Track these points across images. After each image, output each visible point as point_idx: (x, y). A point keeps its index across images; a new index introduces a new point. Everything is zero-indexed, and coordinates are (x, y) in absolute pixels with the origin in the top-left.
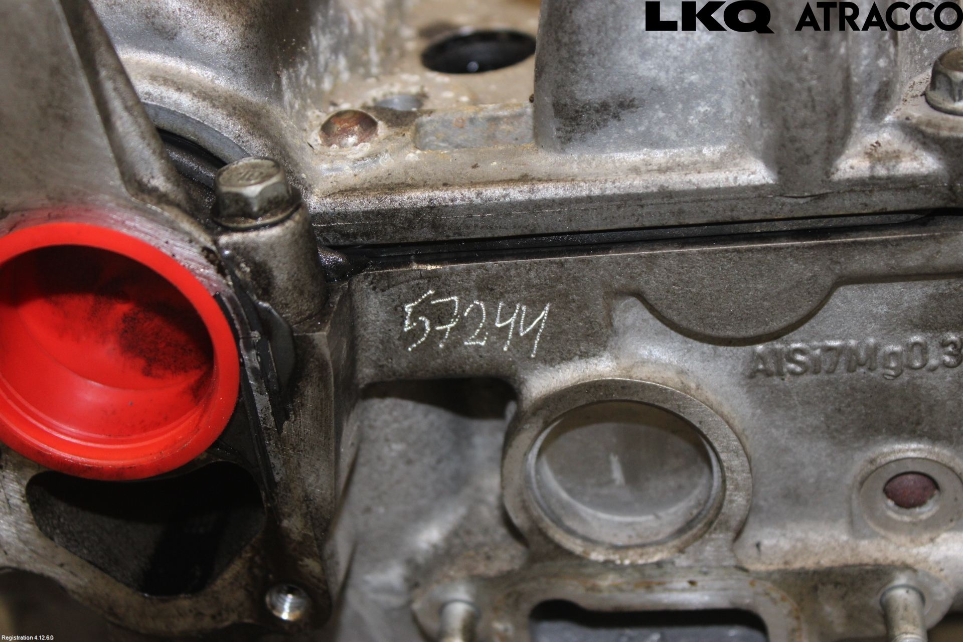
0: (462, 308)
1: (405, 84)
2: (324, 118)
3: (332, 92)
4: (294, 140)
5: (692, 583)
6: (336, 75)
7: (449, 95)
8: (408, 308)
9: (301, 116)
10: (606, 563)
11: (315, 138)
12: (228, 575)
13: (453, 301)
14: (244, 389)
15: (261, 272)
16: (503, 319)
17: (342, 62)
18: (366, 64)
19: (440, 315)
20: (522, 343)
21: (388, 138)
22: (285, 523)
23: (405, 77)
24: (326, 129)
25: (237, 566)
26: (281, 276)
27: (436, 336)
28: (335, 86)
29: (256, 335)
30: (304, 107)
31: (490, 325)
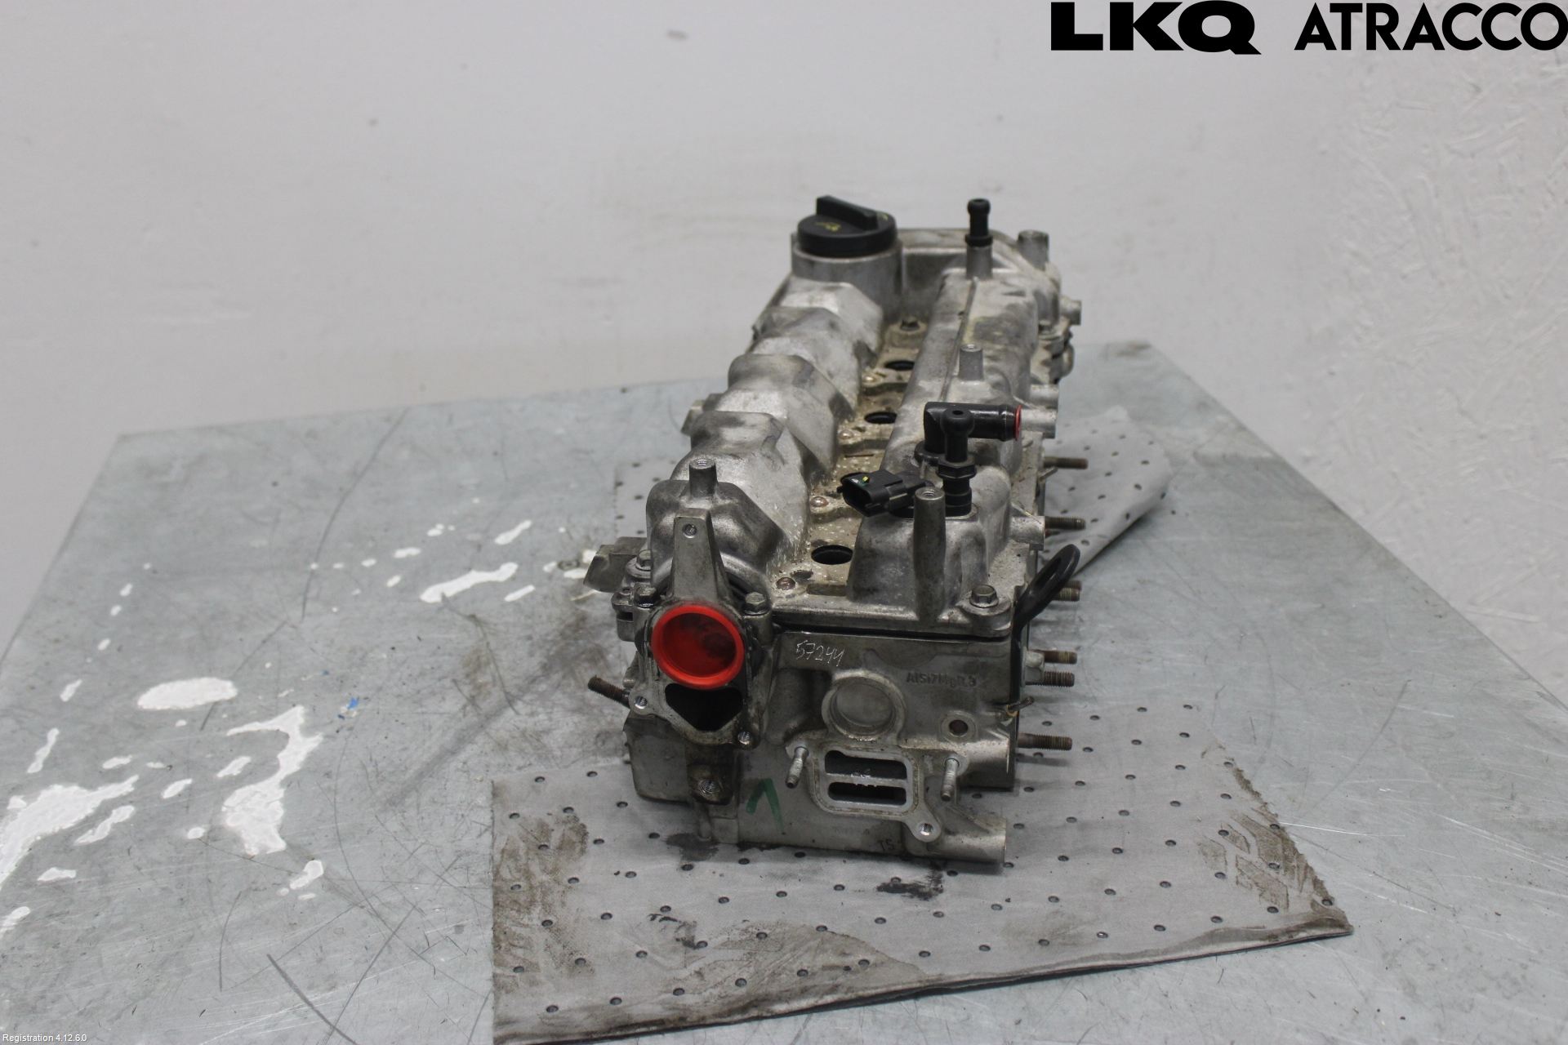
0: (816, 647)
1: (806, 567)
2: (778, 578)
3: (780, 568)
4: (769, 587)
5: (882, 750)
6: (782, 561)
7: (820, 574)
8: (798, 645)
9: (770, 577)
10: (854, 739)
11: (774, 585)
12: (727, 726)
13: (813, 646)
14: (744, 667)
15: (755, 629)
16: (830, 652)
17: (785, 557)
18: (792, 557)
19: (808, 649)
20: (834, 662)
21: (799, 589)
22: (749, 710)
23: (806, 564)
24: (778, 583)
25: (730, 723)
26: (761, 631)
27: (806, 655)
28: (781, 565)
29: (750, 648)
30: (772, 573)
31: (824, 654)
